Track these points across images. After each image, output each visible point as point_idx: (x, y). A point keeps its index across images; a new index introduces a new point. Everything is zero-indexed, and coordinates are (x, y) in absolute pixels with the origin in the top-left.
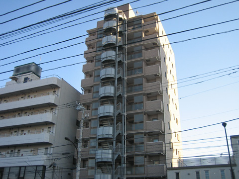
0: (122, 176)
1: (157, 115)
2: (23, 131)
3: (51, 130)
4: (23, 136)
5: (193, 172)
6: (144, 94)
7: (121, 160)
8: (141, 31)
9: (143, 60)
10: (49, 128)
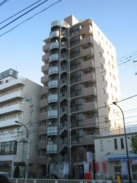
0: (68, 145)
1: (93, 98)
2: (4, 118)
3: (20, 116)
4: (5, 121)
5: (112, 140)
6: (82, 83)
7: (67, 133)
8: (79, 35)
9: (80, 57)
10: (19, 114)
